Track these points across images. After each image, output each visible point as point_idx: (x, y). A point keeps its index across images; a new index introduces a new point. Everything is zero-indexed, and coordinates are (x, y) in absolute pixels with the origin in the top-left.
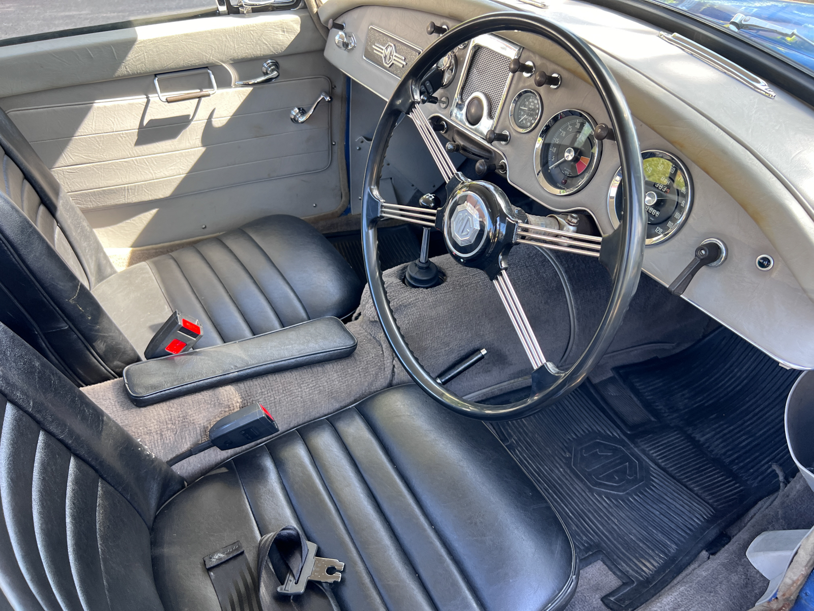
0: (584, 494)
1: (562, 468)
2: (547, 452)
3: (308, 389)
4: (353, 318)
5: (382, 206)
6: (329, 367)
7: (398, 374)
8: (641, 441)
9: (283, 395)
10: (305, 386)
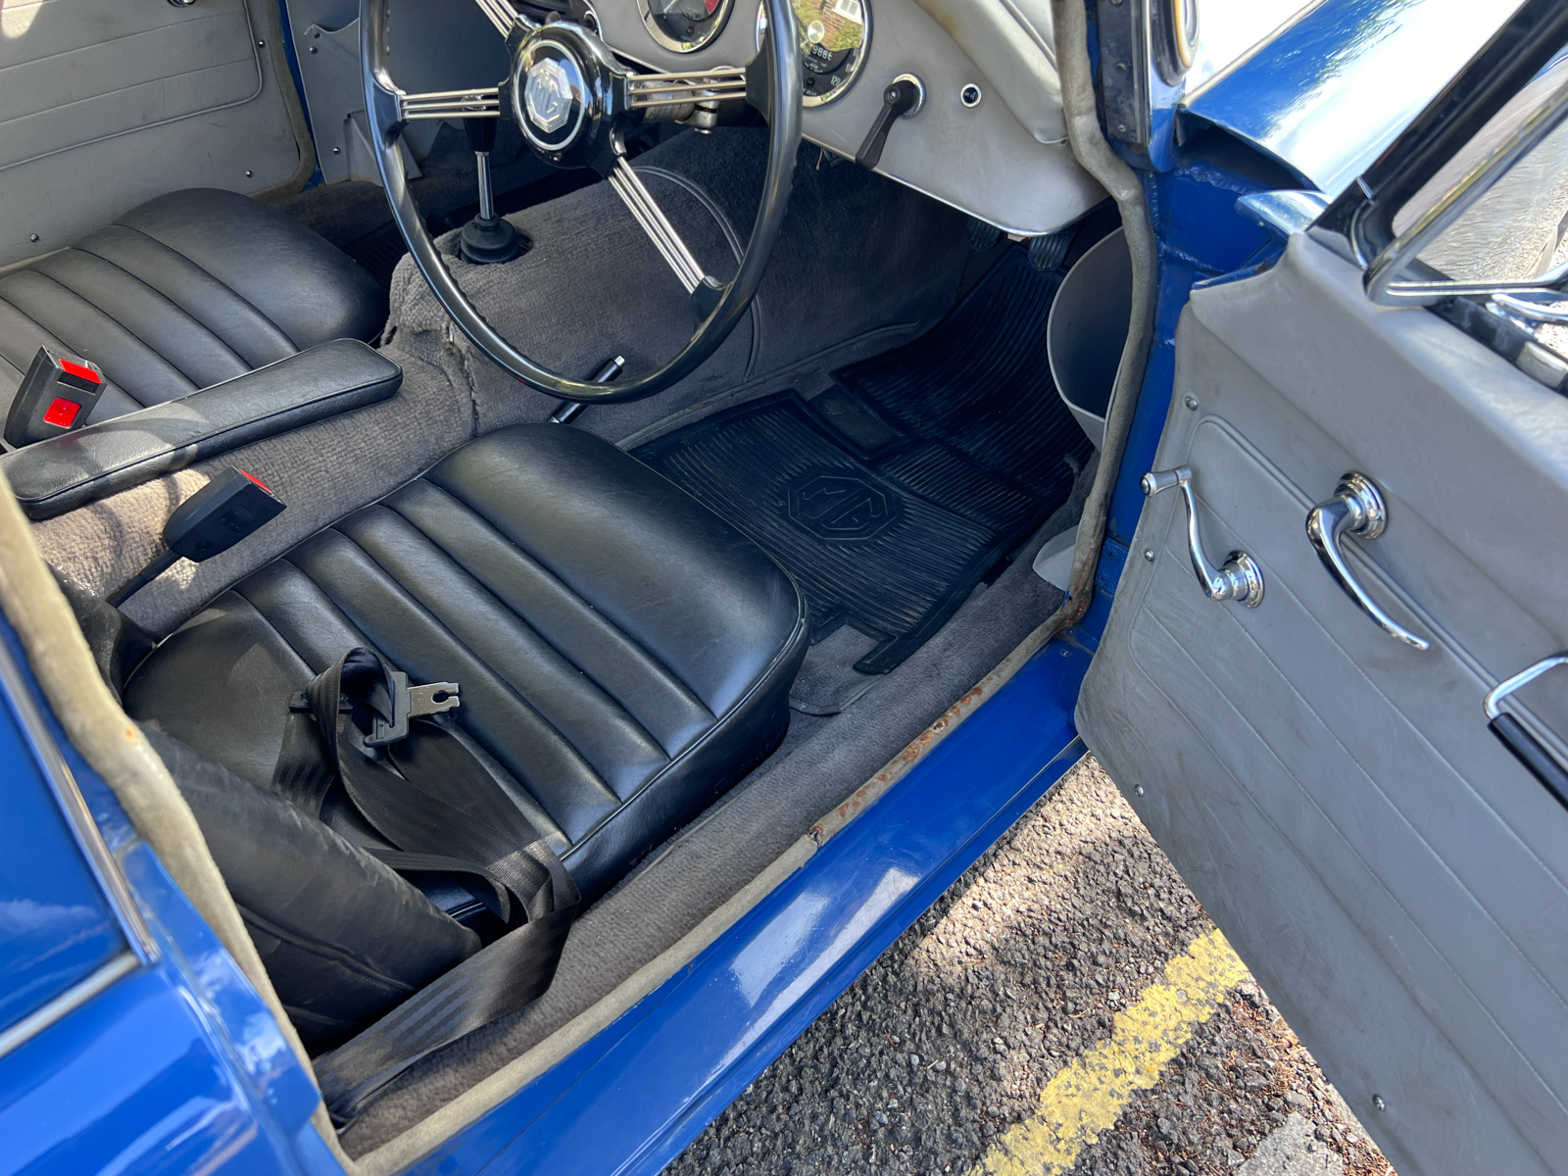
0: (812, 549)
1: (775, 521)
2: (749, 505)
3: (335, 457)
4: (382, 342)
5: (402, 102)
6: (363, 418)
7: (485, 415)
8: (885, 468)
9: (295, 470)
10: (329, 452)
